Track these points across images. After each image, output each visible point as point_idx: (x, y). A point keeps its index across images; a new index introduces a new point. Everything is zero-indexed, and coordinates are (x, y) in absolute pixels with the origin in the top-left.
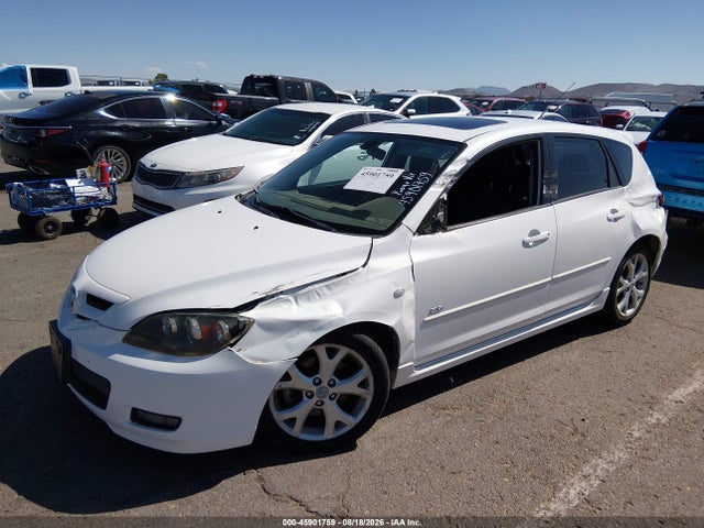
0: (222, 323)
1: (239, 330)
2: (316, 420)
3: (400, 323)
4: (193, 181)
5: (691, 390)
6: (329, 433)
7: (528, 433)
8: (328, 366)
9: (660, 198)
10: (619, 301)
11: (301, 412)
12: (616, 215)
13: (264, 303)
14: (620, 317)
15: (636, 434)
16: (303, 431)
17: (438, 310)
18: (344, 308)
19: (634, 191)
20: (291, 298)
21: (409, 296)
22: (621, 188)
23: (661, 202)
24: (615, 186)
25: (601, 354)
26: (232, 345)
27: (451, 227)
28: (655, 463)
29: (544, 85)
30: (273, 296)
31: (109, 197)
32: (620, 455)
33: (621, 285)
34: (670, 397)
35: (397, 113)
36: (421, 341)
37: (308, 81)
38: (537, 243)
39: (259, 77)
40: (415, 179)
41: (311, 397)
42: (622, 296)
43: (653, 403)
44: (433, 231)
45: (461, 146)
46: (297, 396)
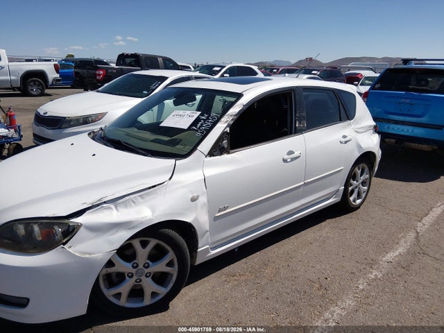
0: (56, 227)
1: (70, 232)
2: (137, 292)
3: (196, 219)
4: (72, 123)
5: (397, 253)
6: (148, 301)
7: (289, 290)
8: (142, 254)
9: (375, 127)
10: (351, 196)
11: (124, 289)
12: (346, 139)
13: (91, 210)
14: (352, 206)
15: (361, 287)
16: (127, 301)
17: (225, 208)
18: (153, 211)
19: (358, 123)
20: (112, 206)
21: (203, 199)
22: (349, 122)
23: (376, 130)
24: (345, 120)
25: (340, 231)
26: (64, 244)
27: (233, 151)
28: (373, 307)
29: (311, 59)
30: (98, 205)
31: (16, 136)
32: (350, 302)
33: (351, 185)
34: (384, 259)
35: (217, 76)
36: (213, 230)
37: (160, 57)
38: (293, 159)
39: (127, 54)
40: (208, 118)
41: (131, 277)
42: (352, 191)
43: (372, 264)
44: (221, 154)
45: (239, 96)
46: (121, 277)
